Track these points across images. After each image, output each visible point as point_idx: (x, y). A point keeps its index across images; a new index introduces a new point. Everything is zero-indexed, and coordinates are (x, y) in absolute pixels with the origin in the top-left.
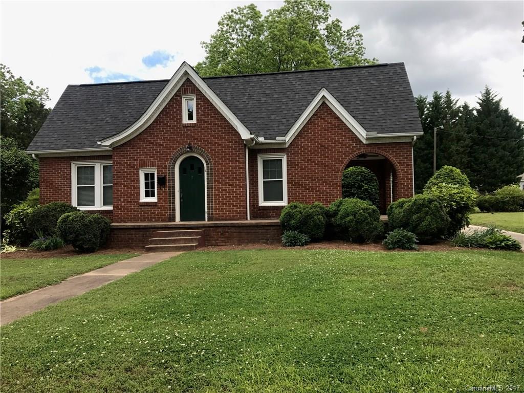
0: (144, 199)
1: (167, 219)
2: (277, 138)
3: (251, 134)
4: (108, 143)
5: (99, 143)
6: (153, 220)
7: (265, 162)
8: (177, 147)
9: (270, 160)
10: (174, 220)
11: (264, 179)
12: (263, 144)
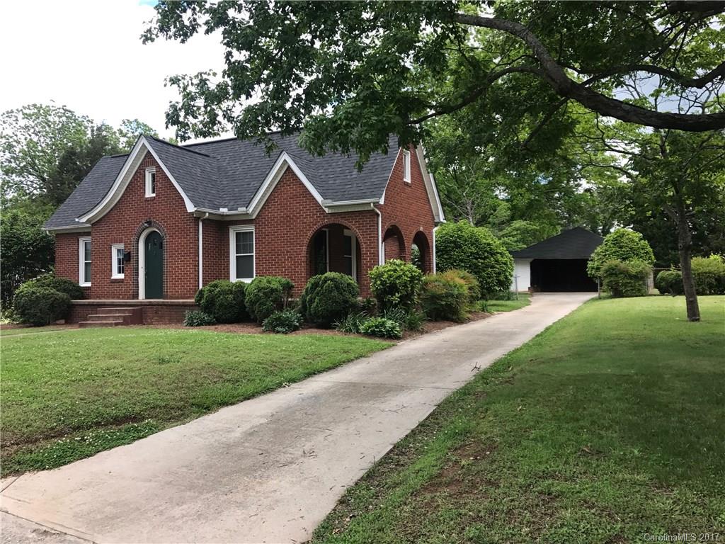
0: (116, 275)
1: (131, 296)
2: (239, 209)
3: (195, 207)
4: (84, 220)
5: (77, 220)
6: (121, 297)
7: (238, 234)
8: (140, 222)
9: (243, 233)
10: (137, 298)
11: (237, 253)
12: (227, 215)
